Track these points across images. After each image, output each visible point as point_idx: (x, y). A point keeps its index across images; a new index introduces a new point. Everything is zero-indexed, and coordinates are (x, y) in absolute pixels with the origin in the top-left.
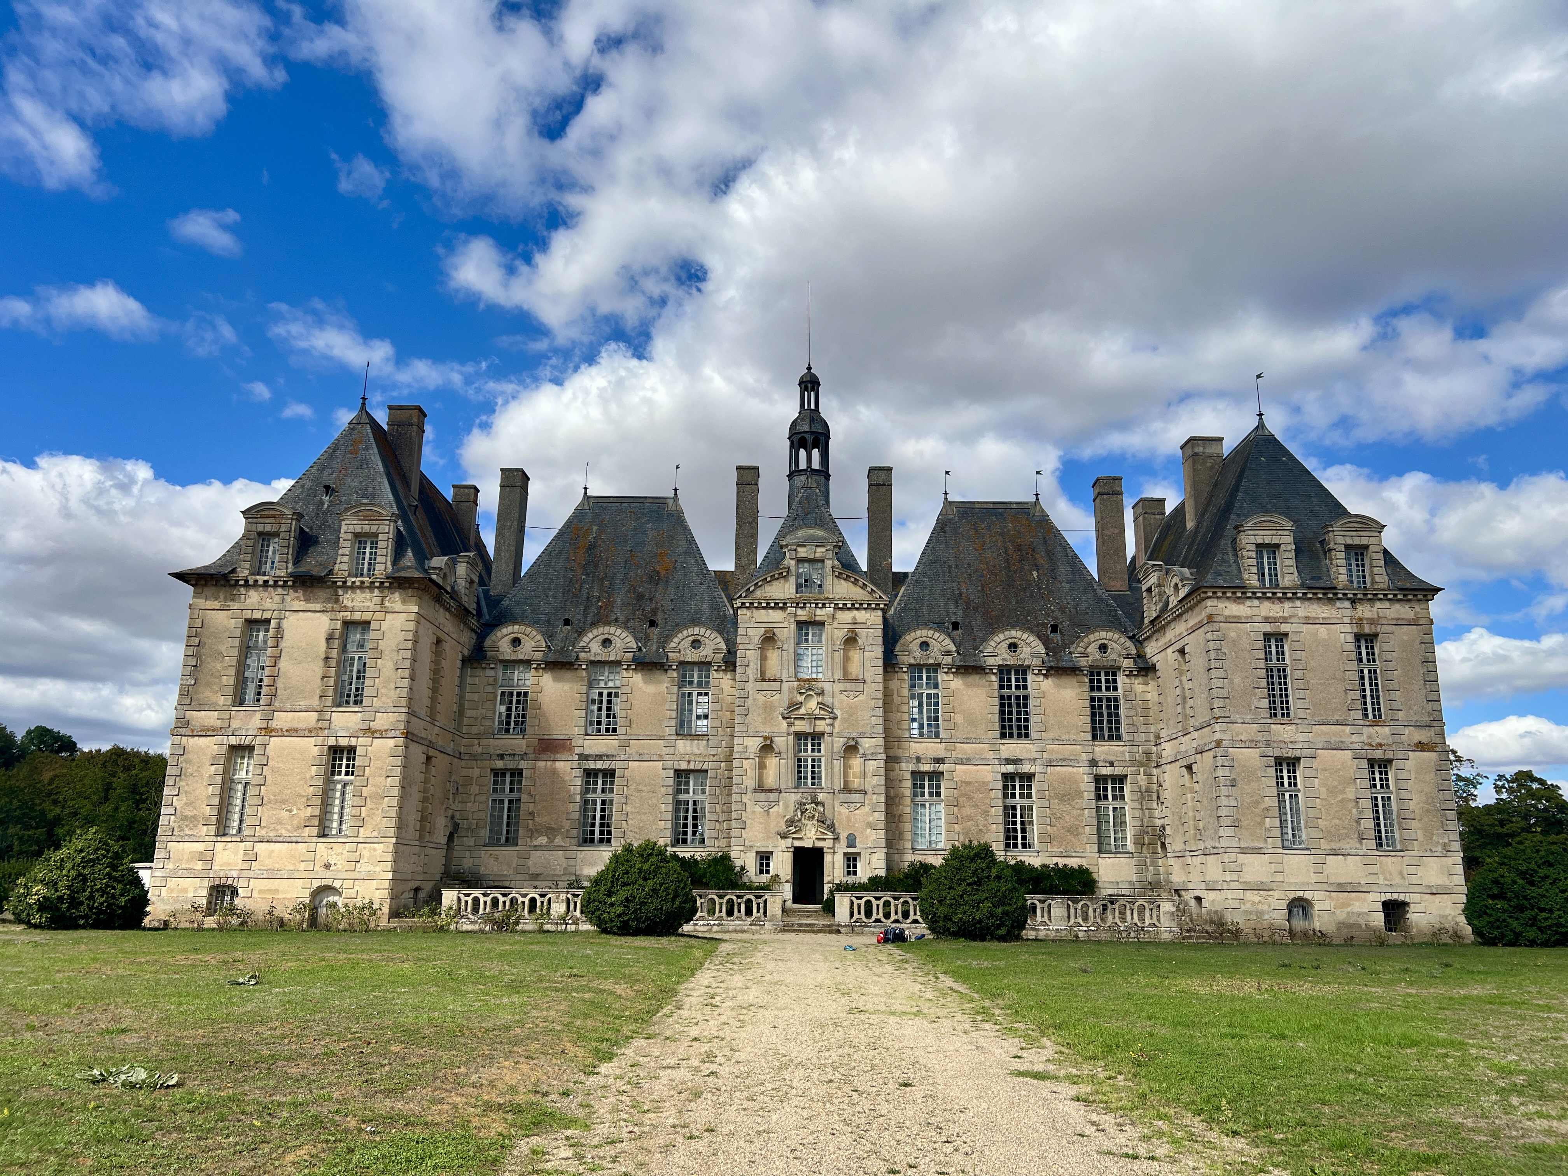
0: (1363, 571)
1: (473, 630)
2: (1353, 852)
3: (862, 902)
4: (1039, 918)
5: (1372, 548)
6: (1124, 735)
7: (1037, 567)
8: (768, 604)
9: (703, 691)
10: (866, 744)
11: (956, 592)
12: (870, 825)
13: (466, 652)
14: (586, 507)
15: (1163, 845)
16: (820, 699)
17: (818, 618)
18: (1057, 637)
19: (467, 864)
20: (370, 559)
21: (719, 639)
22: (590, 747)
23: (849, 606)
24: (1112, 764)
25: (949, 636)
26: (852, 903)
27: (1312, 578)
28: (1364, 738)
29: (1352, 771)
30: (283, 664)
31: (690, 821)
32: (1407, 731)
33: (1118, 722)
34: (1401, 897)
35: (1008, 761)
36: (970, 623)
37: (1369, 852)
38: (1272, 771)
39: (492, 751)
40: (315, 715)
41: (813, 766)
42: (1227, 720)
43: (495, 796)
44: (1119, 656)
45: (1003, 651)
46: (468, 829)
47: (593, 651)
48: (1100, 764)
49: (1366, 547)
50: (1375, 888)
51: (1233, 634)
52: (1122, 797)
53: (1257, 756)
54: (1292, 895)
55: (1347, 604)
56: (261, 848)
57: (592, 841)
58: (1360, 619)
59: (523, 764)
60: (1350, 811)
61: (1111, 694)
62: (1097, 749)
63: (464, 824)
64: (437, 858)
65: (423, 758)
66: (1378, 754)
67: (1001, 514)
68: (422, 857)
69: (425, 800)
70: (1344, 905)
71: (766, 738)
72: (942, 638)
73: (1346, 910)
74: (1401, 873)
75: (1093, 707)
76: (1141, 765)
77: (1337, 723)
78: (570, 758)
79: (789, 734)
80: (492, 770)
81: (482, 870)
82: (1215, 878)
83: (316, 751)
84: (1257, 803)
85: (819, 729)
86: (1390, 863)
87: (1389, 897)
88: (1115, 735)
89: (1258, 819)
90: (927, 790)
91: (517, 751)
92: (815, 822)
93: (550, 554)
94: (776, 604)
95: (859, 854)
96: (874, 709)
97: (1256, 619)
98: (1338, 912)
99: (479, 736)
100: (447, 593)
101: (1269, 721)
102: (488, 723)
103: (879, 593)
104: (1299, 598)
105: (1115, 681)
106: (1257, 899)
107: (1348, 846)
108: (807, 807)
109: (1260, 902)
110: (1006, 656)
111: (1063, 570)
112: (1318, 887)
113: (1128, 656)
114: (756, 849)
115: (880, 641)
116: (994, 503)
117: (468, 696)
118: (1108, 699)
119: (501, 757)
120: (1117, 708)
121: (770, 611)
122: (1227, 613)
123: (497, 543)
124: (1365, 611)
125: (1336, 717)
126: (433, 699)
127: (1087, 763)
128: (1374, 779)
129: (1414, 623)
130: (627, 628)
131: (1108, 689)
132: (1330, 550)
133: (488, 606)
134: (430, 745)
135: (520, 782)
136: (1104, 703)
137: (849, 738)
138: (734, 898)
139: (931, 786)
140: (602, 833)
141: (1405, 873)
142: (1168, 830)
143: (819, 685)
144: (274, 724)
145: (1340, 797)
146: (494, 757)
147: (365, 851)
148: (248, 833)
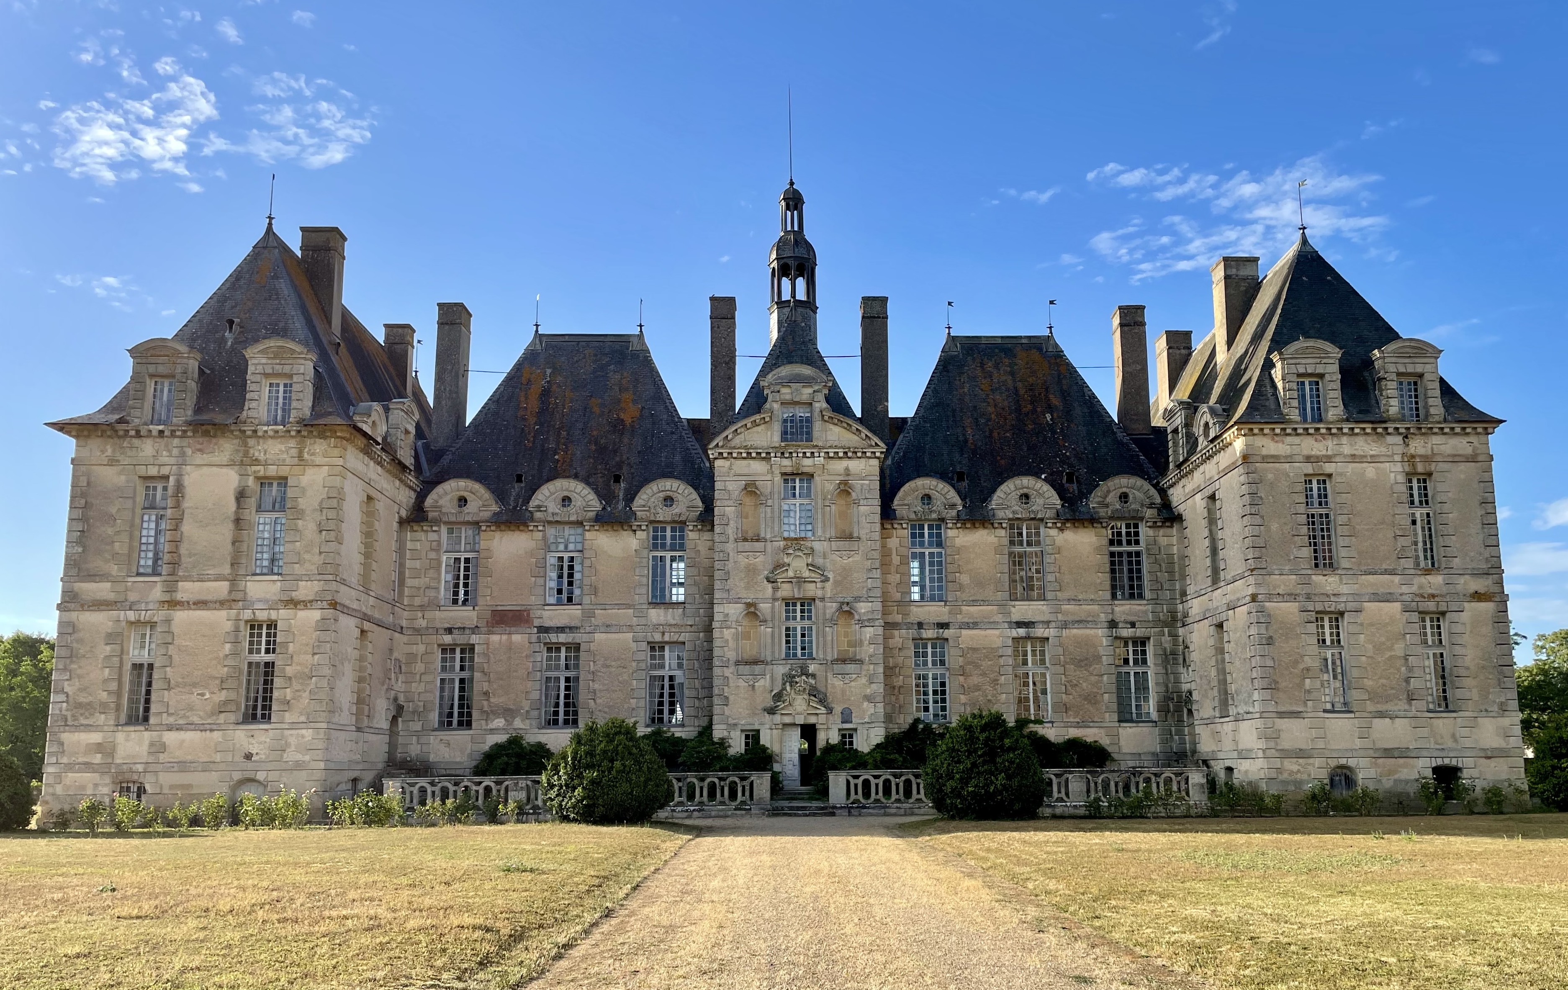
0: (1417, 403)
1: (411, 488)
2: (1402, 714)
3: (860, 781)
4: (1056, 795)
5: (1427, 376)
6: (1147, 594)
7: (1050, 408)
8: (749, 454)
9: (677, 554)
10: (863, 608)
11: (961, 438)
12: (869, 698)
13: (404, 513)
14: (538, 347)
15: (1190, 712)
16: (810, 560)
17: (805, 470)
18: (1074, 487)
19: (414, 750)
20: (284, 404)
21: (695, 495)
22: (551, 619)
23: (841, 454)
24: (1133, 625)
25: (953, 487)
26: (848, 782)
27: (1360, 412)
28: (1414, 589)
29: (1401, 625)
30: (187, 527)
31: (666, 698)
32: (1461, 580)
33: (1139, 578)
34: (1454, 762)
35: (1019, 624)
36: (976, 472)
37: (1419, 714)
38: (1312, 628)
39: (438, 625)
40: (225, 585)
41: (803, 635)
42: (1263, 572)
43: (444, 676)
44: (1142, 505)
45: (1014, 503)
46: (414, 712)
47: (550, 510)
48: (1120, 625)
49: (1421, 376)
50: (1425, 753)
51: (1270, 476)
52: (1144, 661)
53: (1296, 611)
54: (1333, 763)
55: (1399, 439)
56: (170, 737)
57: (556, 722)
58: (1413, 456)
59: (474, 639)
60: (1399, 670)
61: (1133, 548)
62: (1117, 609)
63: (409, 707)
64: (378, 746)
65: (357, 632)
66: (1431, 606)
67: (1010, 350)
68: (361, 744)
69: (360, 680)
70: (1390, 773)
71: (749, 605)
72: (946, 490)
73: (1392, 778)
74: (1453, 736)
75: (1112, 563)
76: (1166, 624)
77: (1386, 572)
78: (528, 631)
79: (775, 600)
80: (439, 645)
81: (432, 758)
82: (1249, 746)
83: (229, 626)
84: (1296, 663)
85: (810, 594)
86: (1443, 724)
87: (1440, 762)
88: (1135, 593)
89: (1297, 681)
90: (930, 659)
91: (468, 624)
92: (806, 697)
93: (498, 401)
94: (759, 454)
95: (855, 730)
96: (870, 570)
97: (1297, 458)
98: (1384, 780)
99: (422, 608)
100: (378, 444)
101: (1309, 572)
102: (432, 593)
103: (876, 439)
104: (1345, 434)
105: (1137, 534)
106: (1295, 768)
107: (1393, 708)
108: (797, 679)
109: (1299, 771)
110: (1016, 508)
111: (1078, 411)
112: (1362, 753)
113: (1151, 506)
114: (740, 727)
115: (877, 494)
116: (1002, 337)
117: (408, 564)
118: (1130, 554)
119: (449, 631)
120: (1138, 563)
121: (751, 462)
122: (1264, 452)
123: (437, 390)
124: (1418, 446)
125: (1384, 566)
126: (366, 566)
127: (1106, 625)
128: (1425, 634)
129: (1472, 459)
130: (588, 483)
131: (1129, 543)
132: (1380, 379)
133: (429, 461)
134: (366, 618)
135: (472, 659)
136: (1125, 559)
137: (842, 603)
138: (716, 781)
139: (934, 654)
140: (566, 713)
141: (1458, 735)
142: (1195, 696)
143: (809, 544)
144: (179, 596)
145: (1388, 654)
146: (441, 631)
147: (292, 737)
148: (152, 720)
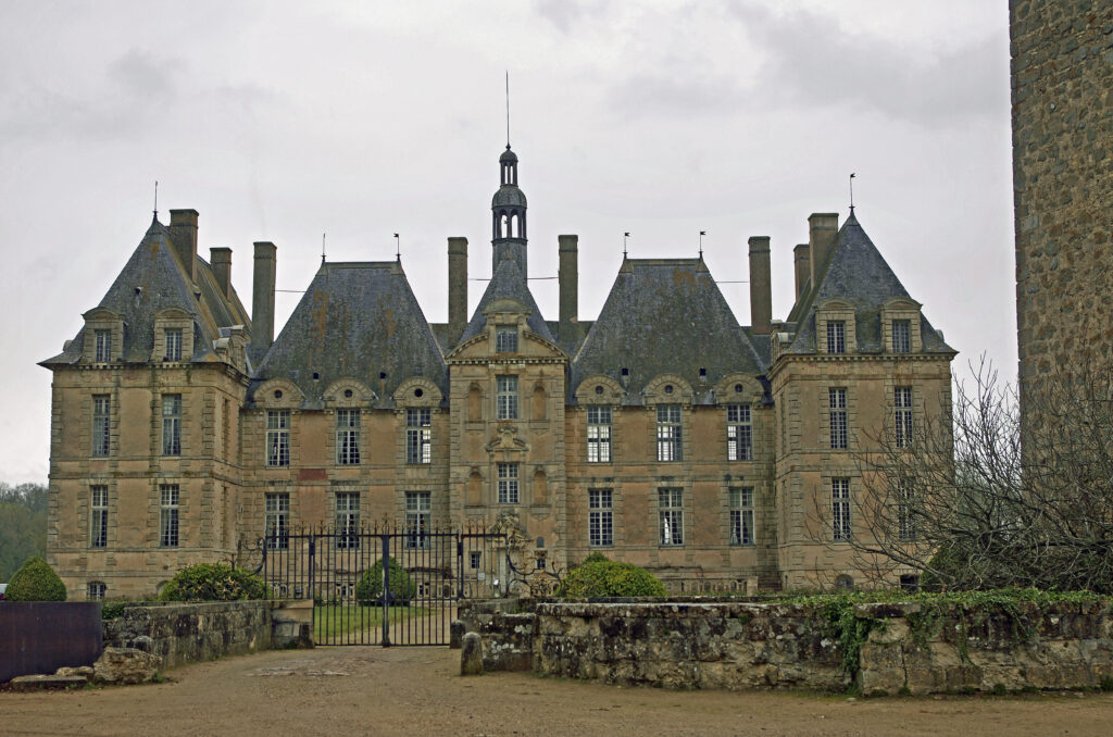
0: (907, 338)
1: (245, 388)
5: (912, 321)
6: (753, 456)
7: (695, 319)
8: (473, 362)
9: (425, 429)
10: (551, 469)
11: (628, 342)
12: (555, 531)
13: (242, 405)
14: (325, 273)
15: (776, 538)
16: (515, 436)
17: (513, 372)
18: (705, 379)
20: (177, 347)
21: (436, 389)
22: (340, 475)
23: (537, 362)
24: (742, 478)
25: (619, 381)
28: (896, 462)
29: (886, 486)
30: (122, 427)
31: (418, 530)
32: (927, 456)
33: (749, 445)
34: (914, 573)
35: (664, 478)
36: (637, 369)
37: (894, 542)
38: (830, 487)
39: (265, 480)
40: (147, 463)
41: (511, 487)
42: (799, 451)
43: (269, 514)
44: (751, 394)
45: (661, 392)
47: (338, 400)
48: (733, 479)
49: (909, 321)
51: (807, 389)
52: (750, 504)
53: (819, 477)
54: (839, 573)
55: (890, 365)
56: (118, 557)
58: (898, 375)
59: (289, 489)
60: (883, 514)
61: (745, 424)
62: (731, 467)
63: (247, 535)
65: (222, 490)
71: (474, 467)
72: (613, 382)
74: (915, 556)
76: (765, 478)
77: (878, 451)
78: (325, 483)
79: (491, 463)
80: (265, 493)
83: (149, 488)
84: (818, 510)
85: (515, 459)
86: (909, 548)
87: (905, 572)
88: (746, 455)
90: (601, 502)
91: (284, 479)
92: (512, 530)
94: (480, 362)
95: (546, 552)
96: (557, 442)
97: (824, 377)
99: (254, 468)
100: (230, 366)
101: (831, 451)
102: (260, 458)
103: (561, 351)
104: (855, 361)
105: (748, 413)
108: (506, 518)
110: (663, 396)
113: (757, 394)
114: (468, 550)
115: (563, 388)
117: (244, 437)
118: (743, 428)
119: (272, 483)
120: (748, 434)
121: (475, 368)
122: (804, 373)
124: (903, 369)
125: (877, 448)
126: (225, 446)
127: (723, 478)
129: (938, 377)
130: (363, 381)
131: (742, 420)
132: (882, 324)
134: (226, 479)
135: (287, 503)
136: (739, 431)
137: (537, 466)
139: (604, 499)
140: (351, 539)
142: (779, 528)
143: (514, 425)
144: (120, 470)
146: (267, 484)
147: (191, 557)
148: (109, 545)
